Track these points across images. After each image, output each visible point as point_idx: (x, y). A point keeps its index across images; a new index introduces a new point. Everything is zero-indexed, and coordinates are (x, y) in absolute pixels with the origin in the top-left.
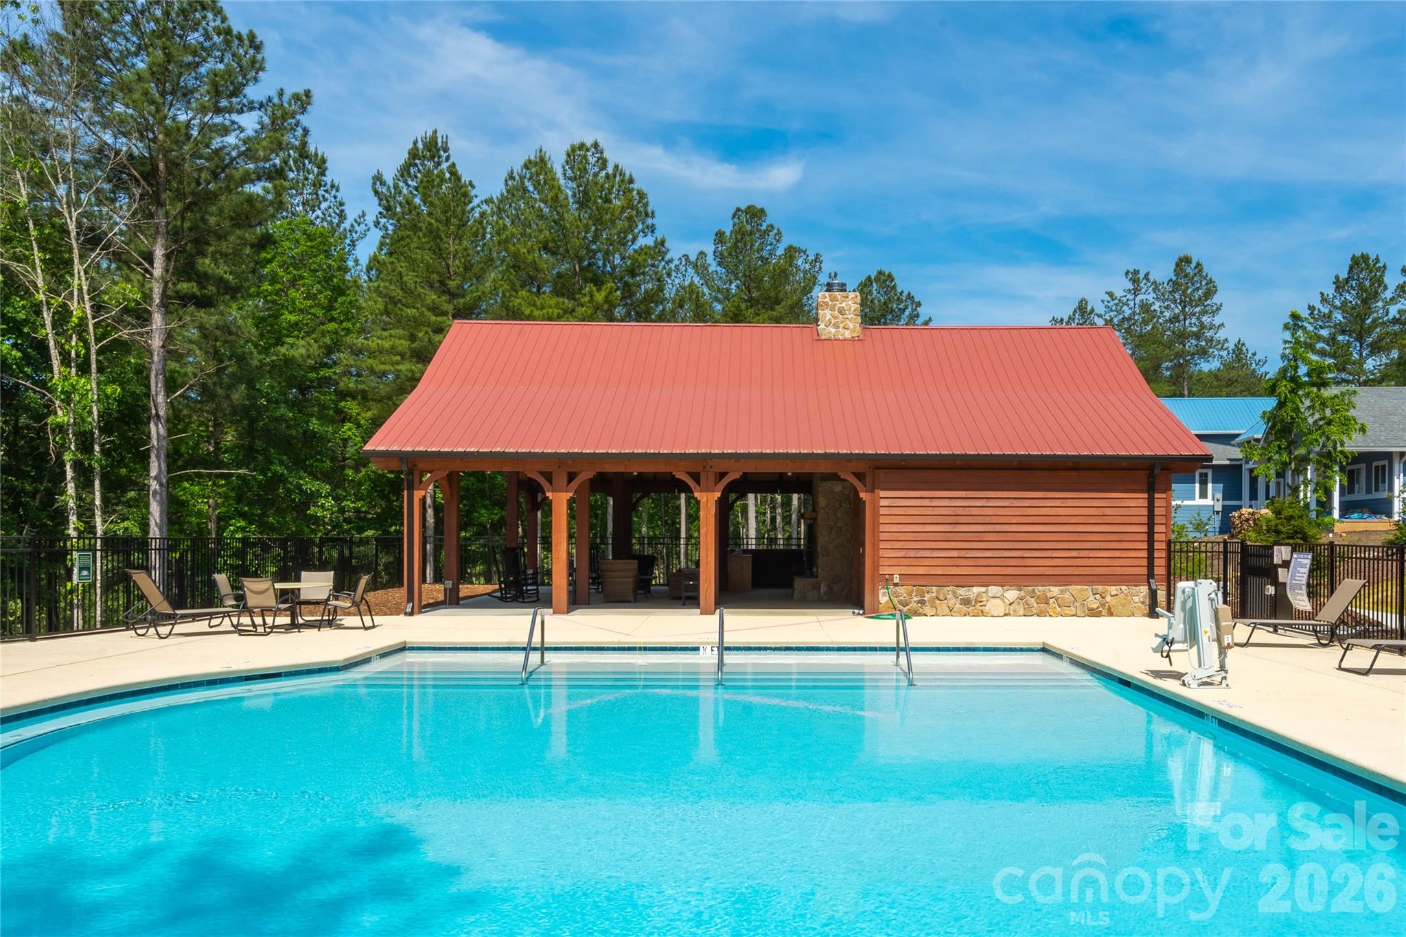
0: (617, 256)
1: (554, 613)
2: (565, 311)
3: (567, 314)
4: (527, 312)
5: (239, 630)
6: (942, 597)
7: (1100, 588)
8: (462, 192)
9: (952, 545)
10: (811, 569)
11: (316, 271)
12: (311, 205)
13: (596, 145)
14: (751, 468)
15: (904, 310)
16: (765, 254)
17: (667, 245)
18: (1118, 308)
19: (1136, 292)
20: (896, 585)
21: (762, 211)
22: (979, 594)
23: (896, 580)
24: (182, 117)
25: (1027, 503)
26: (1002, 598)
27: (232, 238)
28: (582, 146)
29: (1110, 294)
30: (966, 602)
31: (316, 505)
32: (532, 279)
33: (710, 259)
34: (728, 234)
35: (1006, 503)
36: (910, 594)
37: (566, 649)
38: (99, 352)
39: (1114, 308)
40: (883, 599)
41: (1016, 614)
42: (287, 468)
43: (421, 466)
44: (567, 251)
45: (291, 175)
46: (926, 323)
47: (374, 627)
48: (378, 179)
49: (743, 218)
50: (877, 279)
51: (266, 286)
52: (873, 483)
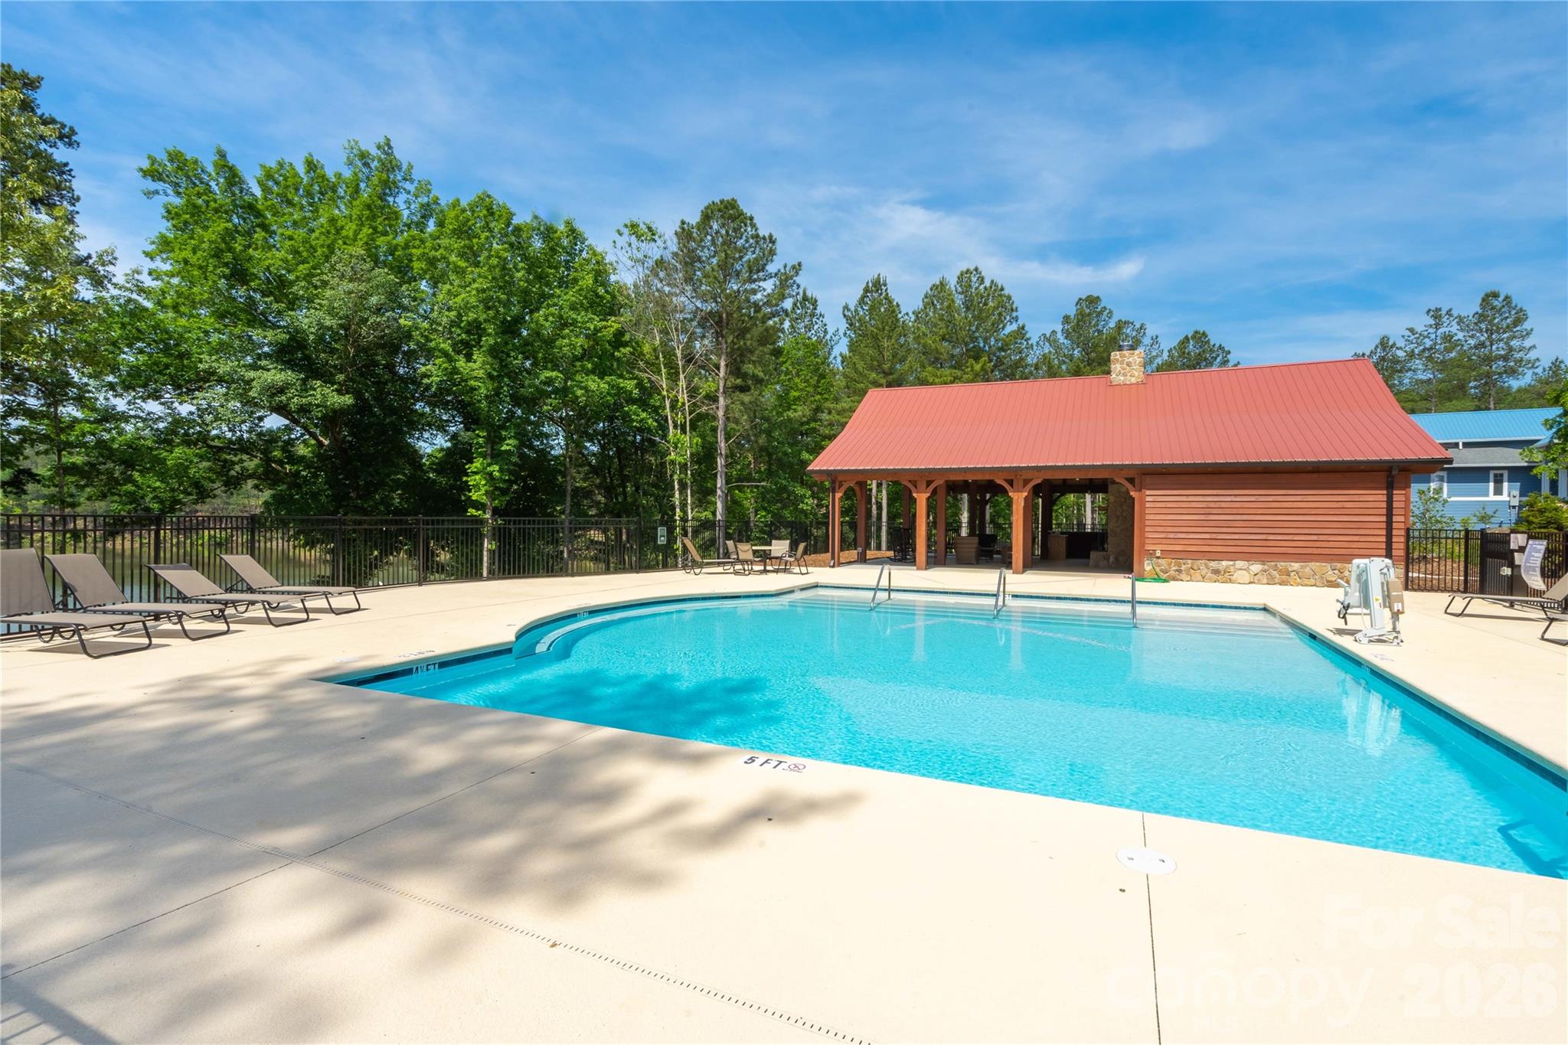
0: (992, 339)
1: (918, 569)
2: (955, 378)
3: (955, 380)
4: (931, 381)
5: (736, 573)
6: (1195, 568)
7: (1339, 565)
8: (893, 309)
9: (1205, 530)
10: (1103, 545)
11: (809, 366)
12: (808, 328)
13: (976, 269)
14: (1049, 476)
15: (1216, 358)
16: (1100, 327)
17: (1026, 329)
18: (1419, 341)
19: (1437, 326)
20: (1158, 558)
21: (1098, 298)
22: (1228, 567)
23: (1158, 554)
24: (735, 288)
25: (1270, 499)
26: (1247, 570)
27: (757, 352)
28: (968, 271)
29: (1411, 330)
30: (1216, 572)
31: (803, 503)
32: (937, 359)
33: (1059, 335)
34: (1072, 317)
35: (1253, 498)
36: (1170, 564)
37: (910, 591)
38: (690, 420)
39: (1414, 341)
40: (1148, 568)
41: (1260, 582)
42: (788, 482)
43: (840, 478)
44: (957, 339)
45: (798, 311)
46: (1235, 365)
47: (807, 573)
48: (846, 308)
49: (1084, 305)
50: (1194, 337)
51: (783, 377)
52: (1141, 483)
